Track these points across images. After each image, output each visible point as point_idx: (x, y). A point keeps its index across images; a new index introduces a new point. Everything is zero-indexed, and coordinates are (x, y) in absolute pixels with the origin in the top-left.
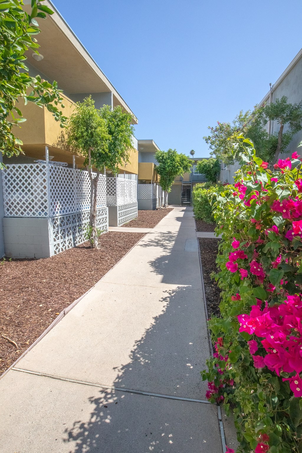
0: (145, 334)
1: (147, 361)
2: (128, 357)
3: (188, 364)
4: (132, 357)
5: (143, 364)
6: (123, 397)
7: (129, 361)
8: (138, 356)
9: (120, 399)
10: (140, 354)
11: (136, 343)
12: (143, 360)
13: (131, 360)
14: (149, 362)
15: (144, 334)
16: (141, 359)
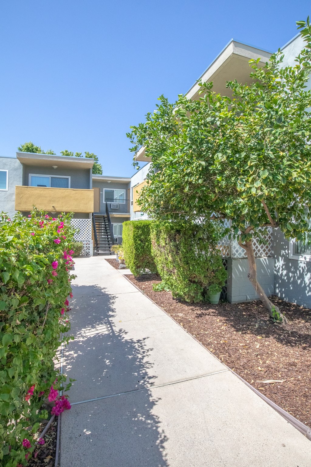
0: (164, 458)
1: (136, 419)
2: (159, 415)
3: (90, 432)
4: (155, 417)
5: (139, 415)
6: (136, 386)
7: (154, 411)
8: (149, 421)
9: (138, 384)
10: (149, 424)
11: (165, 436)
12: (141, 418)
13: (152, 414)
14: (133, 419)
15: (167, 458)
16: (144, 419)
